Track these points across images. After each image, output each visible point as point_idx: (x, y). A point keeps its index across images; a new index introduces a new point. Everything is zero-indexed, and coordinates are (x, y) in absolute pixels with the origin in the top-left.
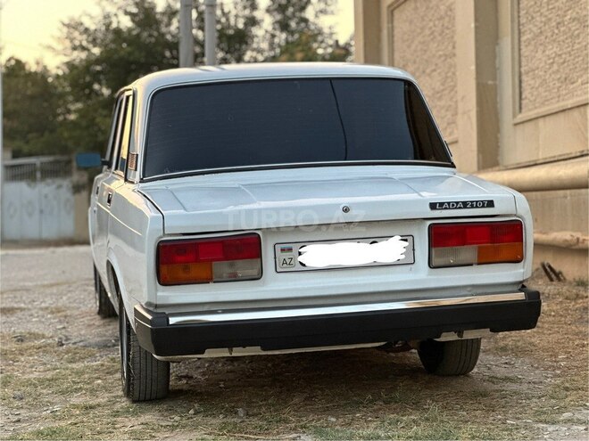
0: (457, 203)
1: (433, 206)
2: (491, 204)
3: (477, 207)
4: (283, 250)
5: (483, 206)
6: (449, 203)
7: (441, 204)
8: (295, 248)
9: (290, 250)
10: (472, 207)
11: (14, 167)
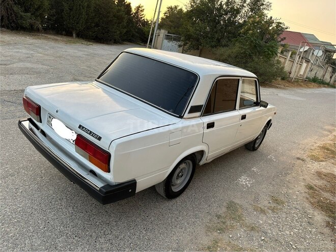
0: (88, 130)
1: (80, 126)
2: (99, 139)
3: (94, 136)
5: (96, 138)
6: (86, 129)
7: (83, 128)
10: (92, 136)
11: (167, 35)
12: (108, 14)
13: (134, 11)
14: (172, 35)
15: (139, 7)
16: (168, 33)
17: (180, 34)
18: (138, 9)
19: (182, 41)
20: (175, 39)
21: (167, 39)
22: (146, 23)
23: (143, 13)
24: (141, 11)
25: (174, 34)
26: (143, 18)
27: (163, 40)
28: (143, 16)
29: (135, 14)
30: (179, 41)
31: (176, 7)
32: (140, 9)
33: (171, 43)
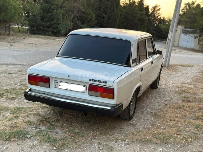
0: (97, 80)
1: (90, 80)
2: (106, 82)
3: (102, 82)
4: (56, 82)
5: (103, 83)
6: (95, 80)
7: (93, 80)
8: (59, 82)
9: (58, 83)
10: (100, 82)
11: (184, 30)
12: (134, 19)
13: (150, 11)
14: (188, 29)
15: (156, 7)
16: (185, 28)
17: (195, 28)
18: (155, 9)
19: (198, 33)
20: (191, 33)
21: (184, 33)
22: (162, 21)
23: (159, 12)
24: (158, 10)
25: (190, 28)
26: (159, 17)
27: (180, 35)
28: (160, 14)
29: (152, 13)
30: (195, 33)
31: (193, 3)
32: (157, 8)
33: (188, 35)
